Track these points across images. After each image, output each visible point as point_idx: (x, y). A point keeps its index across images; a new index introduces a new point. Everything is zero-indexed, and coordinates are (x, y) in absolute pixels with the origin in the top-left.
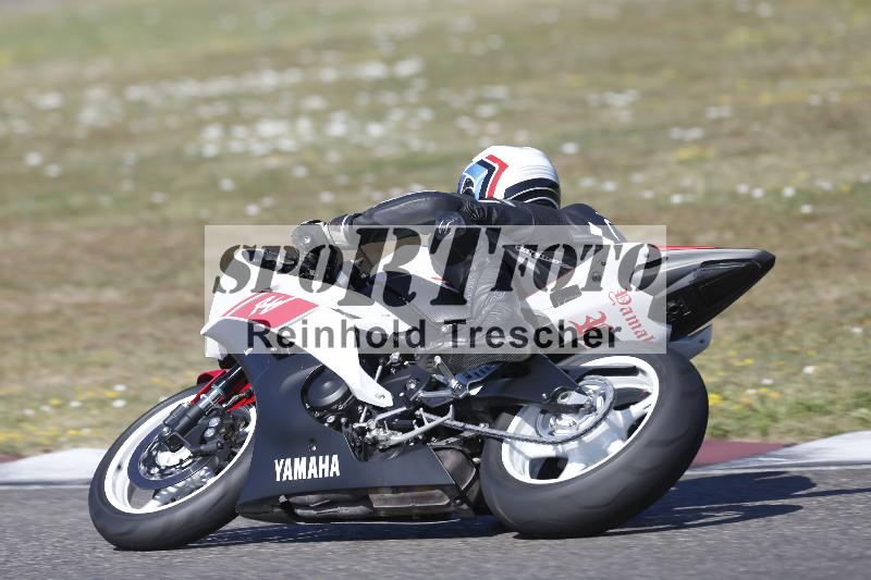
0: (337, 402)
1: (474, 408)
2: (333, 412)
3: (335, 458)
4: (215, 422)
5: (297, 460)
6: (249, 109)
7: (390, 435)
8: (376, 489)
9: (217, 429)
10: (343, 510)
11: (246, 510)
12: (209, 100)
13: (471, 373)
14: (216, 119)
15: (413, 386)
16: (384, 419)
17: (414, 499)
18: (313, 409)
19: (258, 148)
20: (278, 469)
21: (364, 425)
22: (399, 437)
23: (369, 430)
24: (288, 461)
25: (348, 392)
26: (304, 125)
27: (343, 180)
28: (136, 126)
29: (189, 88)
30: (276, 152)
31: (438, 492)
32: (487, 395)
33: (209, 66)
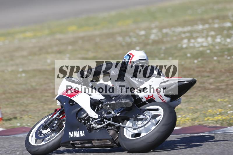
0: (85, 117)
1: (118, 119)
2: (83, 120)
3: (84, 131)
4: (56, 122)
5: (74, 132)
6: (195, 35)
7: (97, 126)
8: (93, 140)
9: (57, 124)
10: (86, 145)
11: (63, 145)
12: (184, 33)
13: (117, 110)
14: (186, 38)
15: (104, 113)
16: (96, 122)
17: (103, 142)
18: (79, 119)
19: (197, 45)
20: (70, 134)
21: (91, 123)
22: (99, 126)
23: (92, 125)
24: (72, 132)
25: (87, 115)
26: (209, 39)
27: (219, 54)
28: (165, 40)
29: (179, 29)
30: (202, 46)
31: (108, 141)
32: (122, 115)
33: (185, 23)
